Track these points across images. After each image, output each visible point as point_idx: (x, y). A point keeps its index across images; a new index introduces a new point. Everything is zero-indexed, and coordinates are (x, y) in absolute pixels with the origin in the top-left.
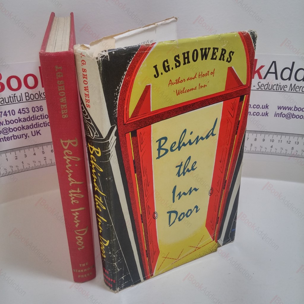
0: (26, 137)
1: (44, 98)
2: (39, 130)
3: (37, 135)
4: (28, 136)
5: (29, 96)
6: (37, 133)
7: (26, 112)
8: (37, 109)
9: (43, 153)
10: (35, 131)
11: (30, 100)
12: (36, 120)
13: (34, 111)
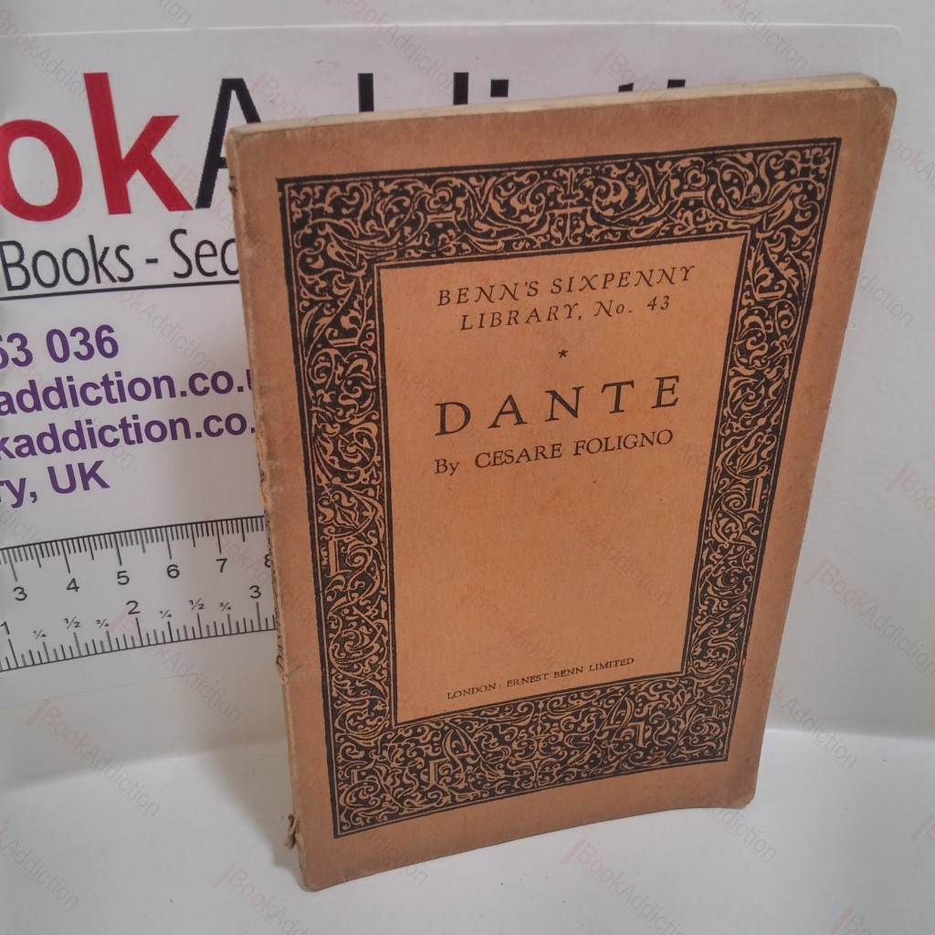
0: (19, 496)
1: (122, 280)
2: (98, 464)
3: (86, 487)
4: (33, 495)
5: (27, 263)
6: (85, 478)
7: (11, 356)
8: (82, 342)
9: (124, 580)
10: (69, 468)
11: (34, 287)
12: (76, 404)
13: (60, 353)
